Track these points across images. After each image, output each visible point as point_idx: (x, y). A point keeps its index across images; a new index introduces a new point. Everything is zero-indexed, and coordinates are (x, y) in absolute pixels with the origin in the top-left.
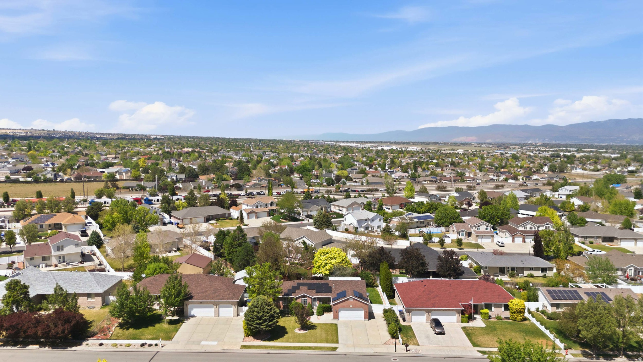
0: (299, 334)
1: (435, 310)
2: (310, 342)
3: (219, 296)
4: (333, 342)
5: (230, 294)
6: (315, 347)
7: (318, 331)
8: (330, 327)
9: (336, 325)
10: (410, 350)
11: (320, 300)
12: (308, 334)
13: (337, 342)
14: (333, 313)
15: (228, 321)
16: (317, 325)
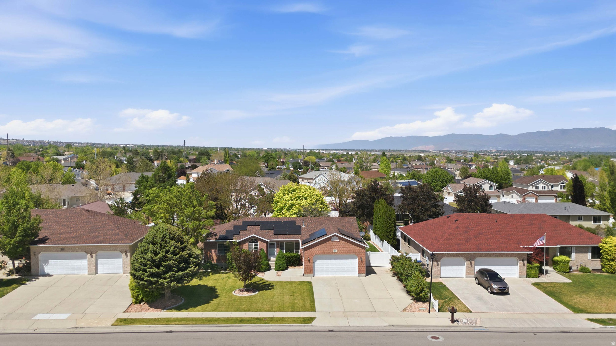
0: (240, 298)
1: (481, 255)
2: (261, 311)
3: (98, 237)
4: (304, 309)
5: (118, 235)
6: (269, 318)
7: (276, 292)
8: (299, 287)
9: (310, 283)
10: (457, 321)
11: (280, 245)
12: (258, 297)
13: (313, 309)
14: (303, 266)
15: (111, 280)
16: (274, 284)
